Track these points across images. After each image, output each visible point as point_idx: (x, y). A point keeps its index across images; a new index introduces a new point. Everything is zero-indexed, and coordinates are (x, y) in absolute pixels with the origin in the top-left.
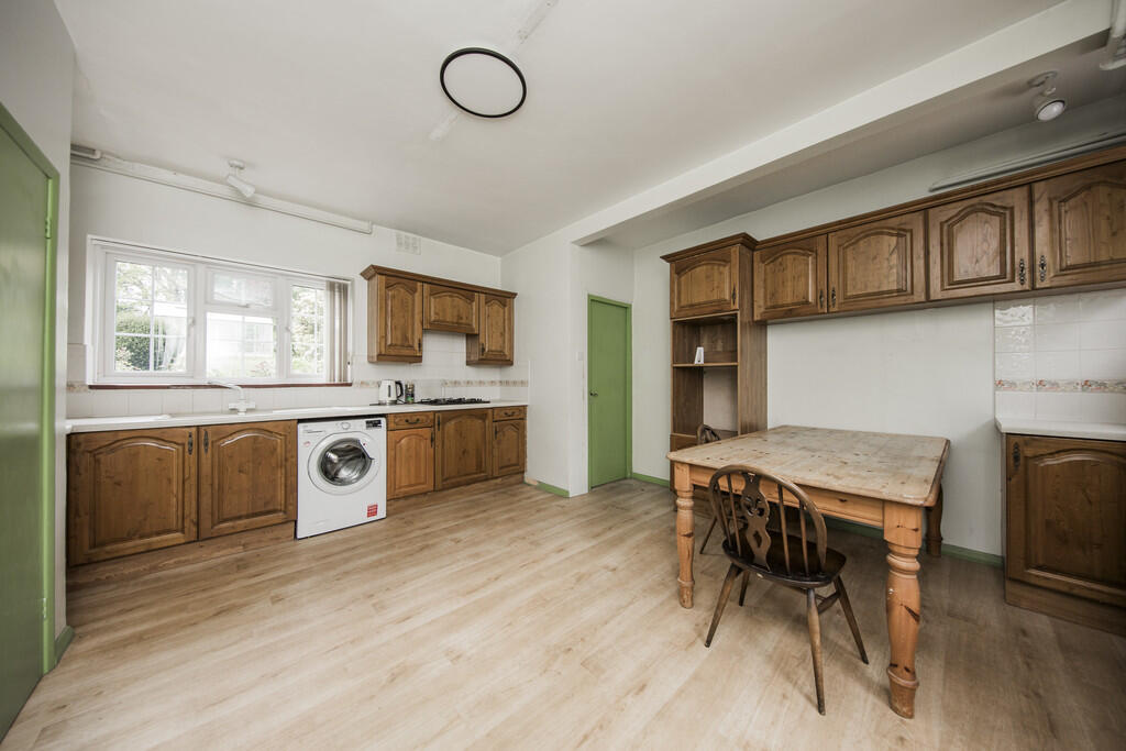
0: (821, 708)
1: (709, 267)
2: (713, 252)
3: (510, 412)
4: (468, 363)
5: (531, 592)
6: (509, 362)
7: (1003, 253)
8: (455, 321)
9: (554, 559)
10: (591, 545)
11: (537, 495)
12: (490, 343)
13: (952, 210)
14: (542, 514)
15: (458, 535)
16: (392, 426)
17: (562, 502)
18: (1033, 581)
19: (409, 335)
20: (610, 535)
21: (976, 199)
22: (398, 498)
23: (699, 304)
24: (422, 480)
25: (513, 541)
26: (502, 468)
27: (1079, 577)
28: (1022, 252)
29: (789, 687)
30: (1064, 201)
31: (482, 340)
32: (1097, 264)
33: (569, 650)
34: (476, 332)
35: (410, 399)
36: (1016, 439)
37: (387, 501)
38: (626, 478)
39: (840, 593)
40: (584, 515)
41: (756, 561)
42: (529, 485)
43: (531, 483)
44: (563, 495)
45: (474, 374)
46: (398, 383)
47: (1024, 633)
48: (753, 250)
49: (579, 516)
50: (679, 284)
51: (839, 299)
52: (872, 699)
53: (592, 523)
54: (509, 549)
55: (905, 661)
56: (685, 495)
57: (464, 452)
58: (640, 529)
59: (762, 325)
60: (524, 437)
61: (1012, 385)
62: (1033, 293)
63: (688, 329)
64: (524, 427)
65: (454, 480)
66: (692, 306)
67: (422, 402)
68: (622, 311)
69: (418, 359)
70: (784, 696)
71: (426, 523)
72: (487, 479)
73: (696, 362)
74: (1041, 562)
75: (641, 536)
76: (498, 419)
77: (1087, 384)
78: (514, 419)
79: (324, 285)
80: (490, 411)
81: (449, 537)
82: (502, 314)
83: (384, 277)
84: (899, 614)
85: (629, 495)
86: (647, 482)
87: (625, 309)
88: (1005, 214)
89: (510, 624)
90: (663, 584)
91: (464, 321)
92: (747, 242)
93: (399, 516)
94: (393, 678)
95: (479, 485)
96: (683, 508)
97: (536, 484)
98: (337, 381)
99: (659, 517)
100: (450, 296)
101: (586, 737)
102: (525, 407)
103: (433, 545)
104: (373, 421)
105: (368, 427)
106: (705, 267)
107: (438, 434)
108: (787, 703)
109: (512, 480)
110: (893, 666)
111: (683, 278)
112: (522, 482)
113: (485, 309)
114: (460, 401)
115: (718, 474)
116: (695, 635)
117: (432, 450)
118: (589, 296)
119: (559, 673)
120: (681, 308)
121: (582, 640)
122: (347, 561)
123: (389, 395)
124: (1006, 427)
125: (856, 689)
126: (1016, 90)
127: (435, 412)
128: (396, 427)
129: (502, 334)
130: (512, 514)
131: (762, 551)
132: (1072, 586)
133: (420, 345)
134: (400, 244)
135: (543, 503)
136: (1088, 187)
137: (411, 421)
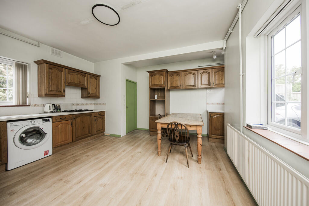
0: (188, 167)
1: (159, 76)
2: (160, 72)
3: (100, 113)
4: (82, 97)
5: (120, 163)
6: (98, 97)
7: (208, 80)
8: (78, 83)
9: (123, 154)
10: (132, 148)
11: (110, 138)
12: (91, 90)
13: (202, 71)
14: (115, 143)
15: (88, 154)
16: (54, 120)
17: (119, 139)
18: (212, 137)
19: (60, 87)
20: (137, 144)
21: (205, 70)
22: (57, 147)
23: (156, 84)
24: (68, 139)
25: (108, 152)
26: (97, 131)
27: (218, 135)
28: (211, 81)
29: (182, 165)
30: (216, 73)
31: (89, 90)
32: (219, 84)
33: (136, 173)
34: (86, 87)
35: (59, 110)
36: (210, 113)
37: (53, 148)
38: (135, 130)
39: (189, 145)
40: (127, 141)
41: (176, 141)
42: (106, 135)
43: (107, 135)
44: (119, 137)
45: (84, 101)
46: (53, 105)
47: (212, 146)
48: (168, 73)
49: (126, 141)
50: (151, 79)
51: (184, 86)
52: (195, 163)
53: (130, 143)
54: (107, 154)
55: (200, 154)
56: (159, 130)
57: (84, 127)
58: (143, 142)
59: (169, 90)
60: (104, 121)
61: (209, 104)
62: (212, 88)
63: (153, 90)
64: (104, 118)
65: (80, 138)
66: (155, 85)
67: (64, 111)
68: (134, 84)
69: (63, 96)
70: (182, 167)
71: (71, 153)
72: (92, 135)
73: (155, 99)
74: (213, 134)
75: (144, 143)
76: (96, 115)
77: (218, 103)
78: (101, 115)
79: (14, 64)
80: (93, 113)
81: (84, 155)
82: (95, 82)
83: (48, 65)
84: (199, 145)
85: (138, 134)
86: (141, 130)
87: (135, 83)
88: (208, 73)
89: (117, 173)
90: (153, 153)
91: (82, 83)
92: (167, 71)
93: (58, 153)
94: (85, 198)
95: (88, 138)
96: (159, 133)
97: (109, 135)
98: (21, 105)
99: (147, 138)
100: (77, 74)
101: (147, 189)
102: (104, 111)
103: (79, 159)
104: (46, 119)
105: (43, 122)
106: (157, 76)
107: (74, 122)
108: (183, 168)
109: (101, 135)
110: (198, 155)
111: (152, 78)
112: (104, 135)
113: (89, 80)
114: (81, 111)
115: (169, 124)
116: (163, 161)
117: (71, 128)
118: (126, 79)
119: (136, 179)
120: (152, 85)
121: (139, 170)
122: (41, 172)
123: (50, 109)
124: (209, 111)
125: (192, 162)
126: (211, 52)
127: (72, 115)
128: (56, 121)
129: (96, 88)
130: (104, 145)
131: (177, 139)
132: (217, 137)
133: (64, 91)
134: (53, 53)
135: (113, 140)
136: (219, 71)
137: (62, 118)
